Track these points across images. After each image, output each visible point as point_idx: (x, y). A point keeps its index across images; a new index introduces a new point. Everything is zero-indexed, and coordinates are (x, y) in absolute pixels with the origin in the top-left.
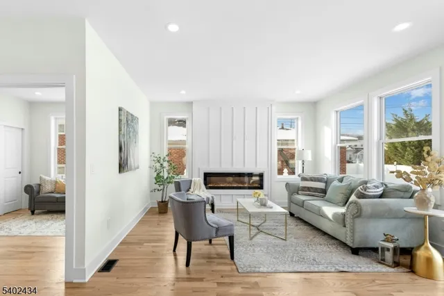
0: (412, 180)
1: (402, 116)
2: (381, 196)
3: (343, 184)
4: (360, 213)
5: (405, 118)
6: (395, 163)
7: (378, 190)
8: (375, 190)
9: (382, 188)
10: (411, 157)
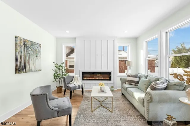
0: (184, 80)
1: (180, 47)
2: (165, 89)
3: (147, 79)
4: (152, 100)
5: (181, 48)
6: (177, 67)
7: (164, 85)
8: (162, 85)
9: (167, 83)
10: (184, 65)
